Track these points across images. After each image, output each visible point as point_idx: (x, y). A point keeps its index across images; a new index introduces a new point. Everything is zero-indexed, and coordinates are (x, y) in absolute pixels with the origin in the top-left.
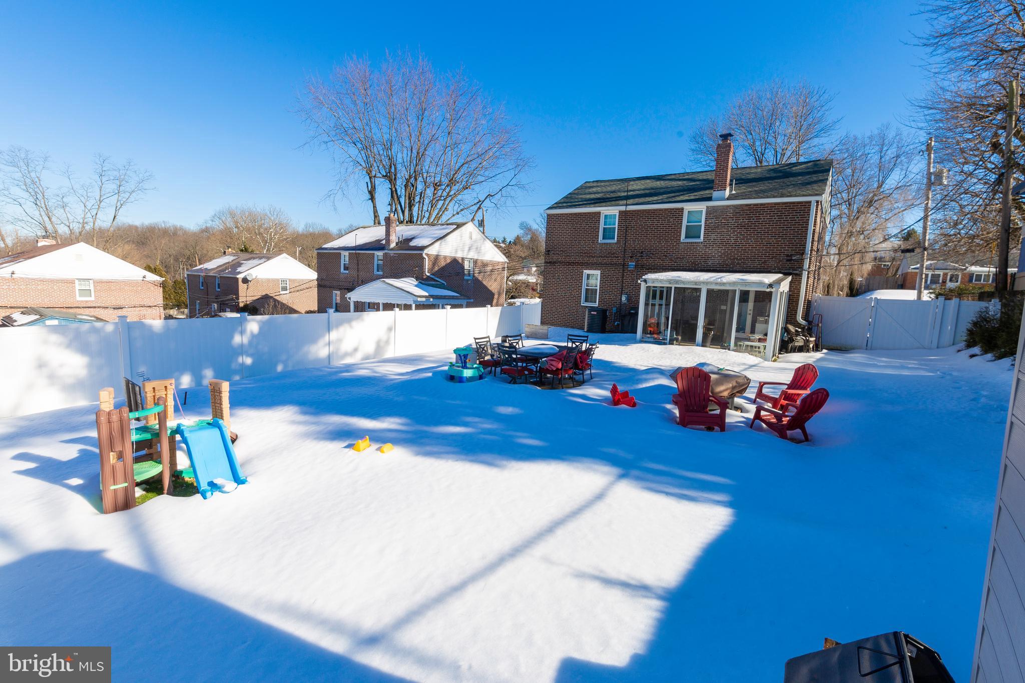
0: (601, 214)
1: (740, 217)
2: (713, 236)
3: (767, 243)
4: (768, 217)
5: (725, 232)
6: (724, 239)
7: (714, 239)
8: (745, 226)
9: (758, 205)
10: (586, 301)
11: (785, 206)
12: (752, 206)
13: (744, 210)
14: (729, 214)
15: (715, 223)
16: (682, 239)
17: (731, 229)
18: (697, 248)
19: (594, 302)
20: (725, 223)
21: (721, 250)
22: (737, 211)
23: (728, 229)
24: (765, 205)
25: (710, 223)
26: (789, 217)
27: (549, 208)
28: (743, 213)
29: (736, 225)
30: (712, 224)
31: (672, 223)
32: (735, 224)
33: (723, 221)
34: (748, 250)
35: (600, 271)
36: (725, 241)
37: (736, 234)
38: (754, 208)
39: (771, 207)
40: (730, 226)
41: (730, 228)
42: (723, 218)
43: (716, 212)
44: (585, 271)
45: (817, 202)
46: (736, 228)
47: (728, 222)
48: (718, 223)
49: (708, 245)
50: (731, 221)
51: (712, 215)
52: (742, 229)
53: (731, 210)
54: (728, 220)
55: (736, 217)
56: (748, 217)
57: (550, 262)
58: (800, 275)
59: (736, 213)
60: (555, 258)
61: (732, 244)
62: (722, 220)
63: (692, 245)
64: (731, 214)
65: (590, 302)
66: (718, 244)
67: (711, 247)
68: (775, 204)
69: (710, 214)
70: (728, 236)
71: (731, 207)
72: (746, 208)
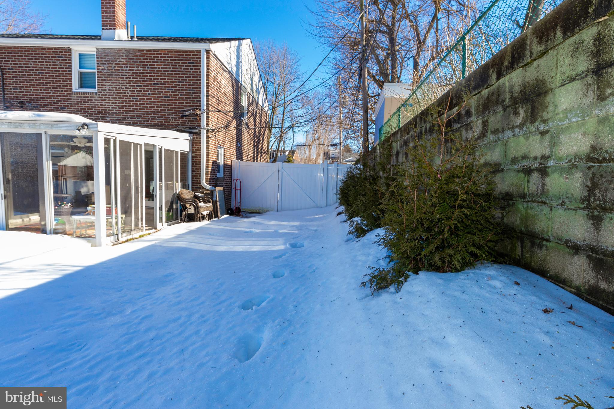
1: (134, 64)
2: (108, 86)
3: (165, 97)
4: (163, 66)
5: (120, 82)
6: (120, 90)
7: (109, 90)
8: (140, 76)
9: (151, 51)
11: (178, 55)
12: (145, 52)
13: (137, 56)
14: (122, 60)
15: (108, 70)
16: (74, 88)
17: (126, 78)
18: (92, 100)
20: (119, 70)
21: (119, 103)
22: (131, 56)
23: (123, 78)
24: (158, 51)
25: (102, 69)
26: (183, 67)
28: (137, 59)
29: (131, 74)
30: (105, 71)
31: (60, 67)
32: (130, 73)
33: (117, 68)
34: (147, 104)
36: (122, 93)
37: (132, 84)
38: (147, 54)
39: (164, 54)
40: (124, 74)
41: (125, 77)
42: (116, 64)
43: (107, 56)
45: (208, 52)
46: (132, 77)
47: (122, 70)
48: (112, 70)
49: (103, 96)
50: (125, 69)
51: (103, 60)
52: (137, 78)
53: (124, 55)
54: (122, 67)
55: (130, 64)
56: (143, 65)
58: (199, 134)
59: (129, 59)
61: (130, 96)
62: (115, 67)
63: (85, 95)
64: (125, 60)
66: (114, 96)
67: (107, 99)
68: (168, 52)
69: (101, 58)
70: (124, 87)
71: (124, 51)
72: (139, 54)
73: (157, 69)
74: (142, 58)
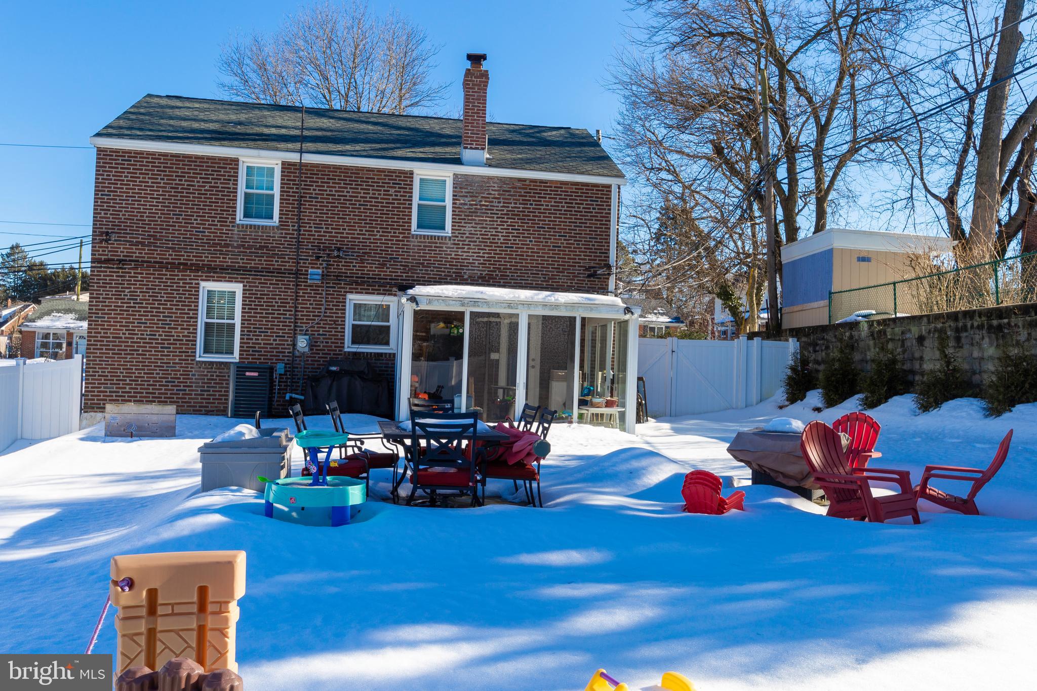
0: (241, 163)
1: (510, 199)
2: (468, 228)
3: (553, 246)
4: (553, 204)
5: (488, 223)
6: (487, 235)
7: (470, 234)
8: (519, 215)
9: (536, 182)
10: (207, 350)
11: (576, 189)
12: (527, 183)
13: (516, 188)
14: (493, 193)
15: (471, 205)
16: (412, 229)
17: (497, 218)
18: (442, 247)
19: (227, 353)
20: (487, 206)
21: (484, 253)
22: (506, 187)
23: (493, 217)
24: (547, 183)
25: (461, 204)
26: (582, 206)
27: (98, 135)
28: (514, 192)
29: (505, 212)
30: (466, 207)
31: (394, 197)
32: (503, 210)
33: (483, 203)
34: (527, 256)
35: (242, 285)
36: (489, 239)
37: (505, 227)
38: (530, 185)
39: (555, 187)
40: (495, 212)
41: (495, 216)
42: (482, 197)
43: (471, 185)
44: (203, 284)
45: (619, 187)
46: (506, 217)
47: (491, 206)
48: (476, 205)
49: (461, 243)
50: (497, 204)
51: (463, 190)
52: (514, 219)
53: (496, 185)
54: (492, 202)
55: (503, 199)
56: (523, 200)
57: (107, 261)
59: (503, 191)
60: (122, 251)
61: (501, 243)
62: (481, 201)
63: (433, 240)
64: (496, 193)
65: (217, 353)
66: (478, 243)
67: (466, 247)
68: (561, 184)
69: (461, 188)
70: (494, 230)
71: (496, 180)
72: (519, 184)
73: (544, 207)
74: (523, 191)
